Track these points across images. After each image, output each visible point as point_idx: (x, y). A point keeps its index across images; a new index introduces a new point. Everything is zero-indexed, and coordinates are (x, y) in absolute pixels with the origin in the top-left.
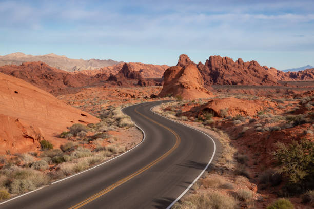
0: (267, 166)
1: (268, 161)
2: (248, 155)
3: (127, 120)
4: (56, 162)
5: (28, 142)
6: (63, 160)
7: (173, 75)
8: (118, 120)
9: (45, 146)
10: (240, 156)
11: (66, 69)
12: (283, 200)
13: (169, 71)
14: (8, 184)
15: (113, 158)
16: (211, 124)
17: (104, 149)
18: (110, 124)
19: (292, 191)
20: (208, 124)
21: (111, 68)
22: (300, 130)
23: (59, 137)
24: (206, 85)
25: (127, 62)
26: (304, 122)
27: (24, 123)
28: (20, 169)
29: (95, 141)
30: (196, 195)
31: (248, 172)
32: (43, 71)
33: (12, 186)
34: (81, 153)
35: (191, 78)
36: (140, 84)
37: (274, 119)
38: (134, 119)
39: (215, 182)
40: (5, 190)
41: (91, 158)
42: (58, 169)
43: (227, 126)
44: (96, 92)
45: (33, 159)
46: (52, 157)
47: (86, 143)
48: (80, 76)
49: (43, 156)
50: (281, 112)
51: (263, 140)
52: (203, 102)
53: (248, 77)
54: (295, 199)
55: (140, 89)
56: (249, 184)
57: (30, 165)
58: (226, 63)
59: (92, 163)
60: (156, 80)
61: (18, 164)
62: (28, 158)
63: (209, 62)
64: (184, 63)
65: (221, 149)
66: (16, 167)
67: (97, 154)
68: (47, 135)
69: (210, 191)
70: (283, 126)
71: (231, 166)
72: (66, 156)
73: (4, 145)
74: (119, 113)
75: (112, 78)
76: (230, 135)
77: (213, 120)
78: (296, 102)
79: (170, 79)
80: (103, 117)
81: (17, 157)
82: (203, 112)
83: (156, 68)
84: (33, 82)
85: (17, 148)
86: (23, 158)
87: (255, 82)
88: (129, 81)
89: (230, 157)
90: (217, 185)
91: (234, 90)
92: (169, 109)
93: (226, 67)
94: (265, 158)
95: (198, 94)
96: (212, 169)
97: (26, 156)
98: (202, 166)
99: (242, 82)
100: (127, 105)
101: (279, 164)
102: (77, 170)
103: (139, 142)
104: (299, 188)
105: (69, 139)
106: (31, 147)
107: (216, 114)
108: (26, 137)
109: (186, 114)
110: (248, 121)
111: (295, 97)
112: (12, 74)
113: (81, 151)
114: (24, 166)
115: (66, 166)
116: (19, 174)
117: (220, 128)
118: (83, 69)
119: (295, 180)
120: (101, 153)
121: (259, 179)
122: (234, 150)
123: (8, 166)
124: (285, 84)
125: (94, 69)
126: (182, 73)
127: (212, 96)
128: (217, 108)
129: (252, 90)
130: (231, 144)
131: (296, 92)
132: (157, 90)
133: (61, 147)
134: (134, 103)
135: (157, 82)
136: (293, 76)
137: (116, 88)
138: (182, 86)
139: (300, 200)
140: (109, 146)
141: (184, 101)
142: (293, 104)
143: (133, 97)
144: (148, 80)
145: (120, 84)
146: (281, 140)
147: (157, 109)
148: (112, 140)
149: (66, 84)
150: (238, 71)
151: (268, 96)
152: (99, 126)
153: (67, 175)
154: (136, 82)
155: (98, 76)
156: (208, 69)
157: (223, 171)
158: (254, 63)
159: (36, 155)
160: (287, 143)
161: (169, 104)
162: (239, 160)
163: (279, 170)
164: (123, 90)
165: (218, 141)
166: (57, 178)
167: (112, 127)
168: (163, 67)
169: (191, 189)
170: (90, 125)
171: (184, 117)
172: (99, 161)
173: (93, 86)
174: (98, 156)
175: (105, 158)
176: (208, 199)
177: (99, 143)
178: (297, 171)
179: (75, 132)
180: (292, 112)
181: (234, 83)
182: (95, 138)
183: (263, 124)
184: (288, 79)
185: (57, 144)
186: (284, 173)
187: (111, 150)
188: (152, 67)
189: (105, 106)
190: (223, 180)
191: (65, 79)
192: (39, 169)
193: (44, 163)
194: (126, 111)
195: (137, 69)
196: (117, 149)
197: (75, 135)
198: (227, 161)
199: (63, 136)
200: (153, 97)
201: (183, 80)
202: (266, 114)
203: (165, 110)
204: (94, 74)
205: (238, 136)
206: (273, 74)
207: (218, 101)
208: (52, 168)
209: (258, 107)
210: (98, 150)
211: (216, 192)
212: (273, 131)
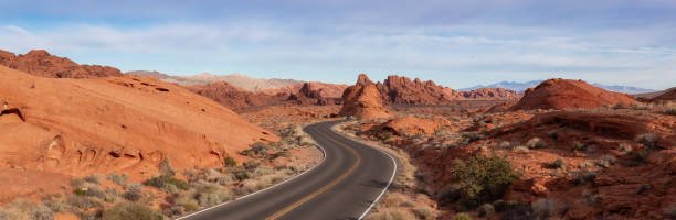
0: (446, 183)
1: (447, 178)
2: (428, 173)
3: (307, 139)
4: (240, 178)
5: (214, 158)
6: (246, 177)
7: (353, 94)
8: (299, 138)
9: (229, 162)
10: (420, 173)
11: (248, 88)
12: (462, 214)
13: (348, 91)
14: (197, 197)
15: (294, 177)
16: (391, 143)
17: (285, 167)
18: (290, 142)
19: (470, 206)
20: (387, 143)
21: (291, 87)
22: (476, 147)
23: (242, 154)
24: (385, 104)
25: (308, 81)
26: (478, 139)
27: (211, 140)
28: (208, 183)
29: (277, 159)
30: (379, 214)
31: (428, 189)
32: (227, 91)
33: (201, 199)
34: (263, 171)
35: (371, 97)
36: (320, 103)
37: (451, 137)
38: (314, 138)
39: (396, 200)
40: (194, 202)
41: (273, 176)
42: (242, 185)
43: (406, 144)
44: (277, 111)
45: (218, 175)
46: (236, 173)
47: (268, 161)
48: (261, 95)
49: (226, 172)
50: (457, 129)
51: (441, 158)
52: (382, 121)
53: (425, 96)
54: (473, 213)
55: (319, 108)
56: (429, 201)
57: (216, 180)
58: (404, 82)
59: (274, 181)
60: (336, 100)
61: (205, 179)
62: (214, 174)
63: (387, 82)
64: (363, 82)
65: (401, 167)
66: (203, 182)
67: (278, 172)
68: (231, 152)
69: (392, 209)
70: (460, 144)
71: (412, 184)
72: (248, 173)
73: (193, 160)
74: (300, 132)
75: (292, 97)
76: (410, 153)
77: (393, 138)
78: (471, 119)
79: (349, 98)
80: (284, 135)
81: (204, 172)
82: (383, 131)
83: (335, 88)
84: (217, 100)
85: (203, 164)
86: (209, 173)
87: (432, 100)
88: (308, 100)
89: (410, 175)
90: (398, 203)
91: (412, 109)
92: (349, 128)
93: (404, 87)
94: (444, 175)
95: (378, 113)
96: (393, 188)
97: (212, 171)
98: (383, 185)
99: (419, 101)
100: (307, 124)
101: (457, 180)
102: (260, 188)
103: (319, 161)
104: (475, 202)
105: (251, 156)
106: (216, 163)
107: (396, 133)
108: (212, 153)
109: (366, 133)
110: (426, 139)
111: (469, 115)
112: (200, 93)
113: (263, 168)
114: (210, 181)
115: (249, 183)
116: (207, 188)
117: (399, 146)
118: (264, 88)
119: (472, 195)
120: (283, 171)
121: (438, 196)
122: (414, 168)
123: (197, 180)
124: (459, 103)
125: (276, 89)
126: (361, 92)
127: (390, 115)
128: (396, 126)
129: (430, 109)
130: (411, 163)
131: (470, 111)
132: (337, 109)
133: (244, 164)
134: (313, 122)
135: (337, 102)
136: (467, 95)
137: (297, 106)
138: (361, 105)
139: (477, 214)
140: (290, 164)
141: (363, 121)
142: (467, 122)
143: (313, 116)
144: (328, 99)
145: (300, 103)
146: (459, 157)
147: (337, 128)
148: (293, 158)
149: (247, 102)
150: (415, 90)
151: (444, 115)
152: (279, 144)
153: (250, 191)
154: (316, 101)
155: (279, 95)
156: (386, 88)
157: (404, 189)
158: (430, 82)
159: (220, 171)
160: (464, 159)
161: (349, 123)
162: (419, 178)
163: (457, 186)
164: (303, 109)
165: (397, 159)
166: (241, 194)
167: (293, 146)
168: (341, 86)
169: (374, 208)
170: (271, 144)
171: (363, 136)
172: (280, 179)
173: (274, 105)
174: (279, 174)
175: (287, 177)
176: (391, 217)
177: (280, 161)
178: (474, 186)
179: (257, 149)
180: (467, 130)
181: (412, 102)
182: (276, 156)
183: (441, 142)
184: (462, 98)
185: (240, 161)
186: (462, 189)
187: (292, 169)
188: (331, 86)
189: (285, 124)
190: (405, 198)
191: (247, 97)
192: (223, 184)
193: (229, 179)
194: (306, 130)
195: (317, 89)
196: (298, 168)
197: (257, 153)
198: (407, 179)
199: (245, 153)
200: (333, 116)
201: (363, 99)
202: (443, 132)
203: (345, 129)
204: (274, 93)
205: (418, 154)
206: (448, 93)
207: (397, 120)
208: (236, 184)
209: (436, 125)
210: (279, 169)
211: (399, 210)
212: (450, 148)
